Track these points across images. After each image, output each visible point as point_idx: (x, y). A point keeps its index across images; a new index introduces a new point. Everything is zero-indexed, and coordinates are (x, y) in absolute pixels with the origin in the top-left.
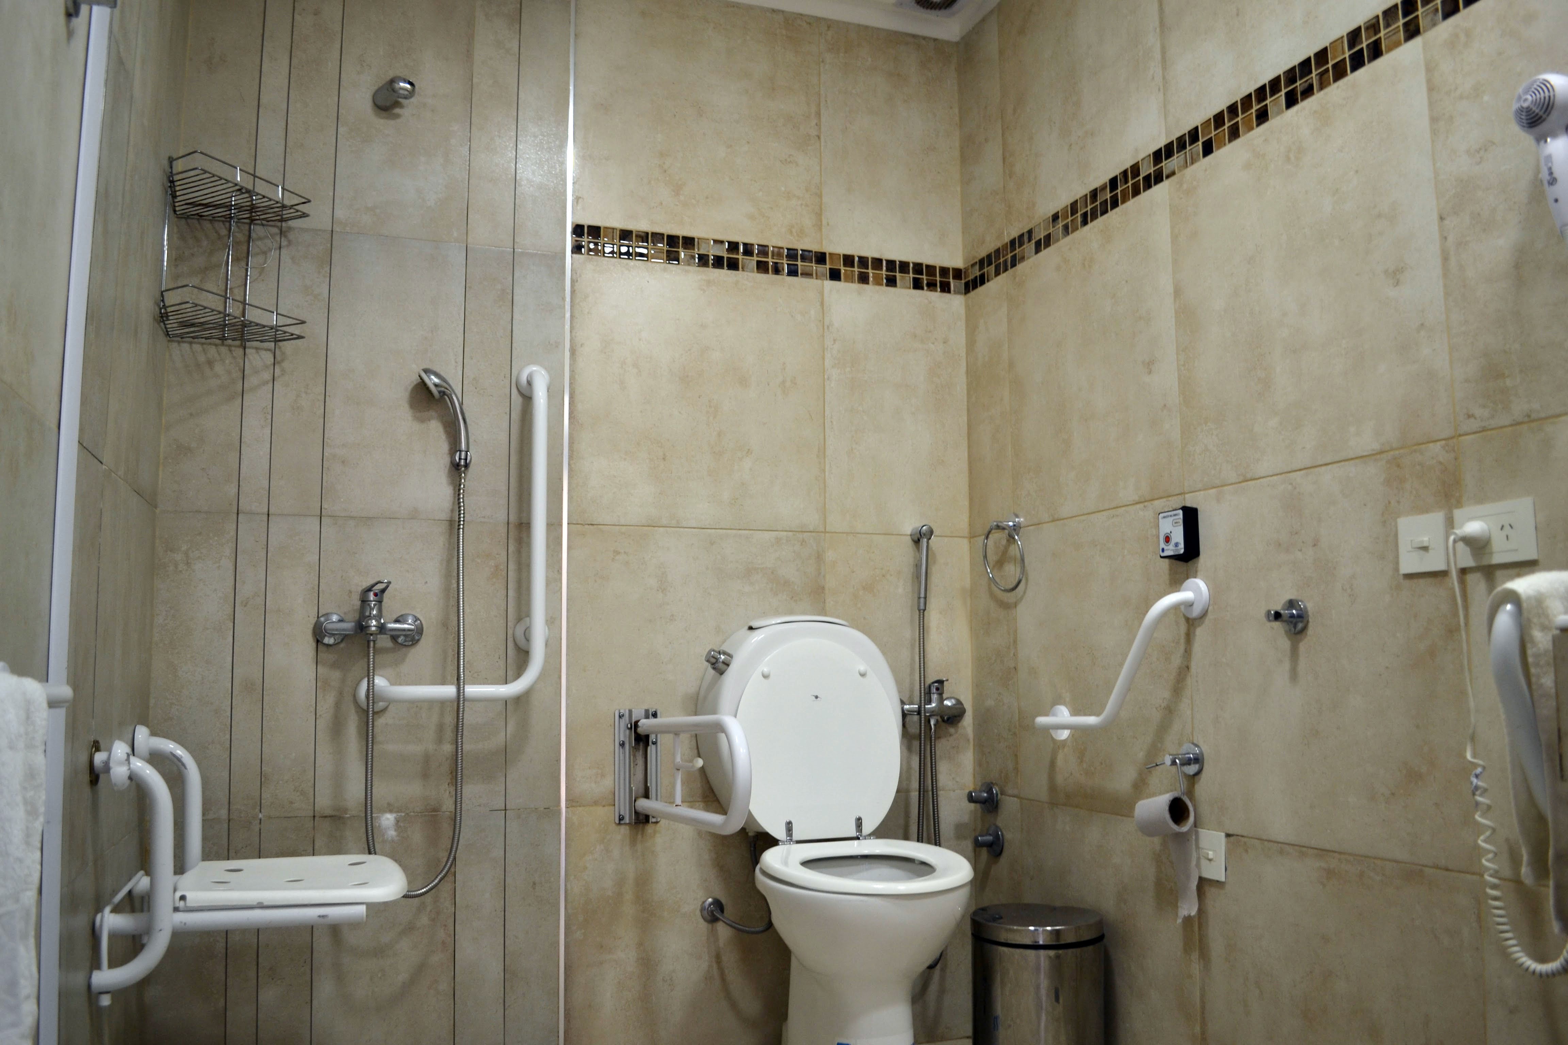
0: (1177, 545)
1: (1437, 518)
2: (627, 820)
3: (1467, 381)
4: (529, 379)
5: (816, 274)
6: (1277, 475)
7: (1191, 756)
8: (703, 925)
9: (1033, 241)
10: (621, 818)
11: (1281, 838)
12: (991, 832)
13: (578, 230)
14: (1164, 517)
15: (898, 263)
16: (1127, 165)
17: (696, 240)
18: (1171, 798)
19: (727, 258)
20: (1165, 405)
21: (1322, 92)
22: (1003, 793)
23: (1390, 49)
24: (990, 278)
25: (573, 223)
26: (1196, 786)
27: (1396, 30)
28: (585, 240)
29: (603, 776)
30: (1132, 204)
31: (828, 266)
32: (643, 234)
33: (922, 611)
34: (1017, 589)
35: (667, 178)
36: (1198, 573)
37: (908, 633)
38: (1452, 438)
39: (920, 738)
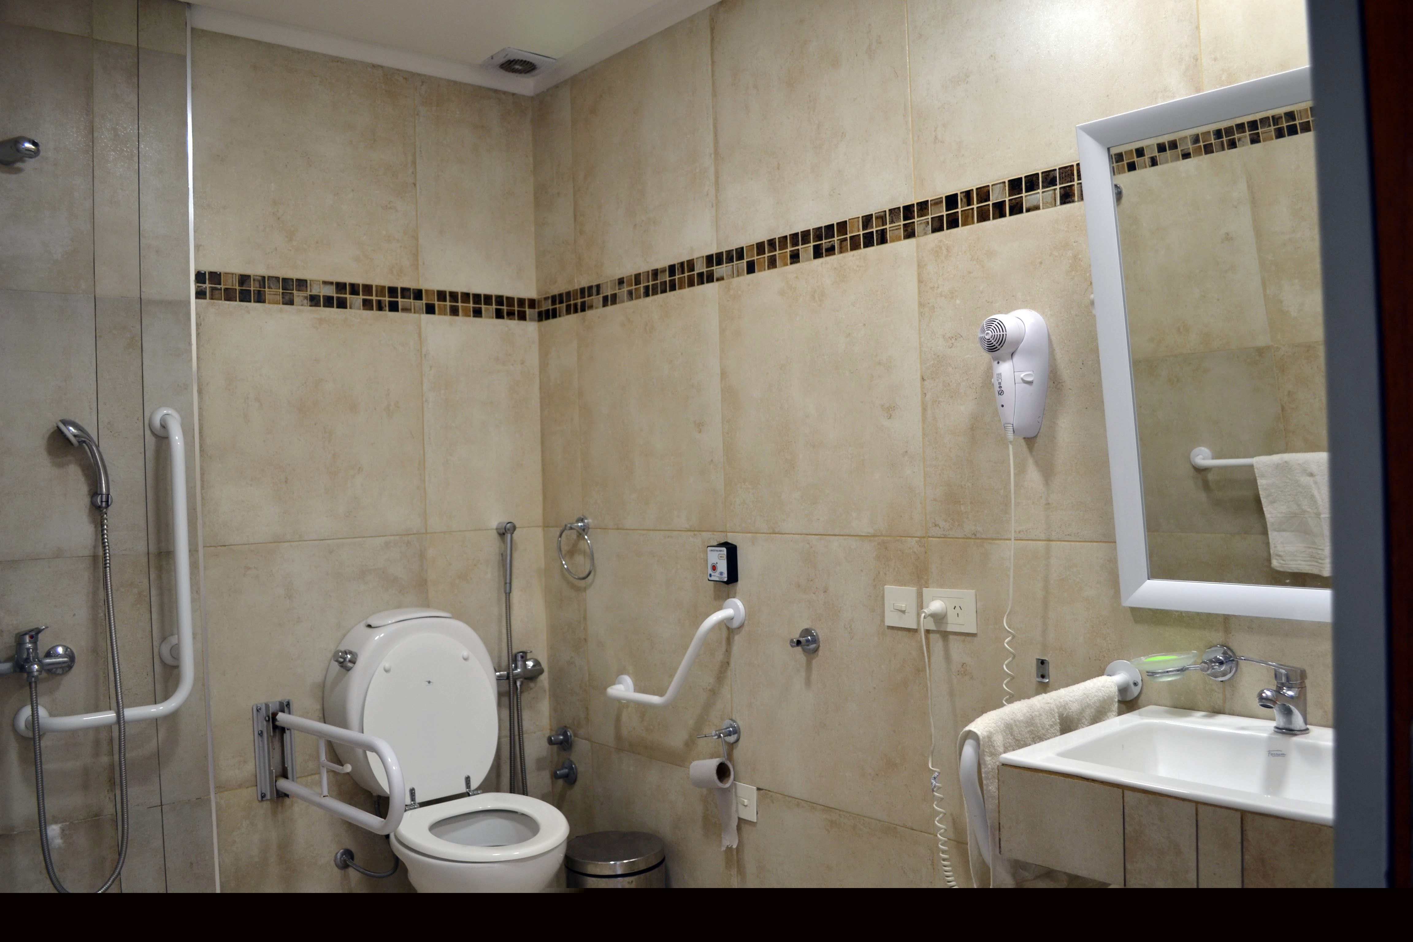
0: (721, 573)
1: (911, 591)
2: (268, 797)
3: (935, 500)
4: (163, 423)
5: (414, 309)
6: (798, 534)
7: (731, 729)
8: (336, 871)
9: (601, 296)
10: (263, 796)
11: (797, 795)
12: (566, 765)
13: (200, 277)
14: (712, 551)
15: (482, 296)
16: (685, 258)
17: (309, 282)
18: (718, 764)
19: (337, 297)
20: (712, 460)
21: (841, 255)
22: (575, 735)
23: (892, 241)
24: (562, 314)
25: (195, 270)
26: (734, 751)
27: (899, 227)
28: (207, 285)
29: (245, 762)
30: (687, 292)
31: (424, 302)
32: (260, 278)
33: (508, 594)
34: (586, 579)
35: (281, 225)
36: (737, 595)
37: (496, 610)
38: (924, 537)
39: (510, 695)
